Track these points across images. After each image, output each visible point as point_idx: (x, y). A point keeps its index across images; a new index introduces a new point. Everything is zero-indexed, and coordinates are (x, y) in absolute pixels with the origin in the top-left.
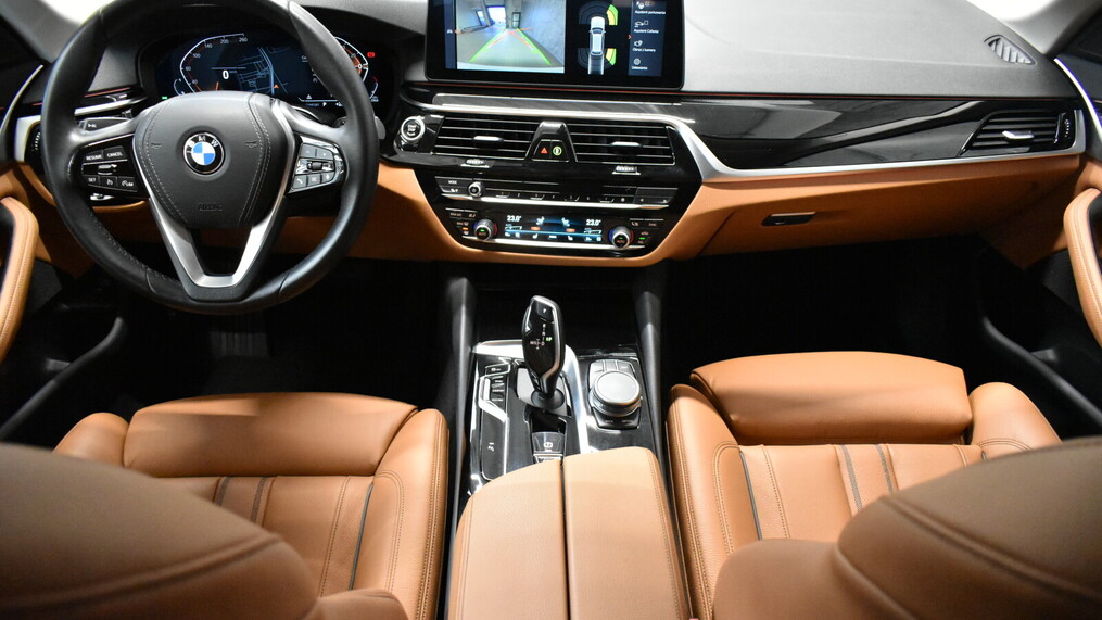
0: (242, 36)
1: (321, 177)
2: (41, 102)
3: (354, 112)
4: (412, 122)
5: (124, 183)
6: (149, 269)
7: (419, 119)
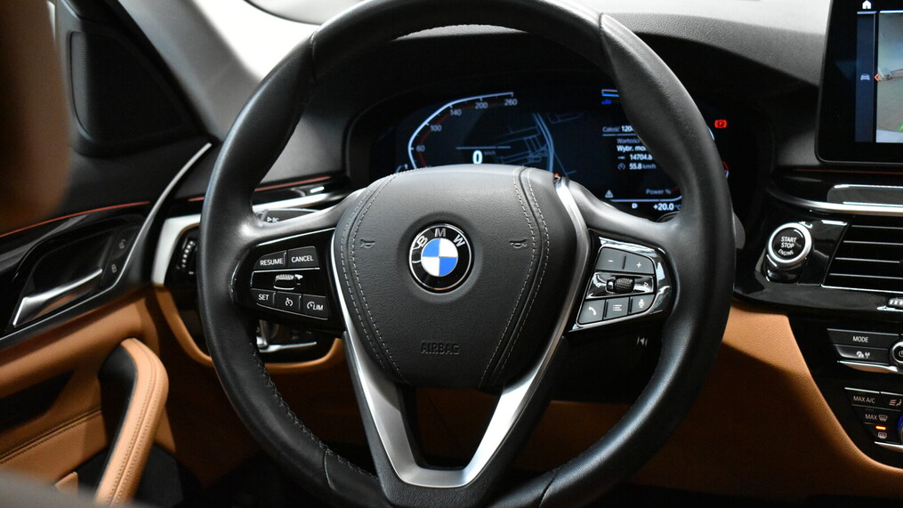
0: (509, 97)
1: (630, 304)
2: (204, 195)
3: (696, 191)
4: (790, 232)
5: (310, 304)
6: (328, 451)
7: (803, 228)
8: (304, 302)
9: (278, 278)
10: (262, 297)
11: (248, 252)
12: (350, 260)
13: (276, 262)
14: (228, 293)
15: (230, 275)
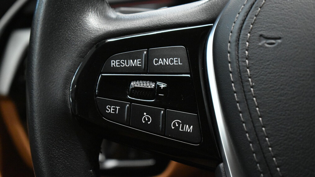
5: (175, 123)
8: (167, 119)
9: (134, 84)
10: (110, 110)
11: (94, 49)
12: (241, 64)
13: (132, 63)
14: (65, 101)
15: (69, 78)
